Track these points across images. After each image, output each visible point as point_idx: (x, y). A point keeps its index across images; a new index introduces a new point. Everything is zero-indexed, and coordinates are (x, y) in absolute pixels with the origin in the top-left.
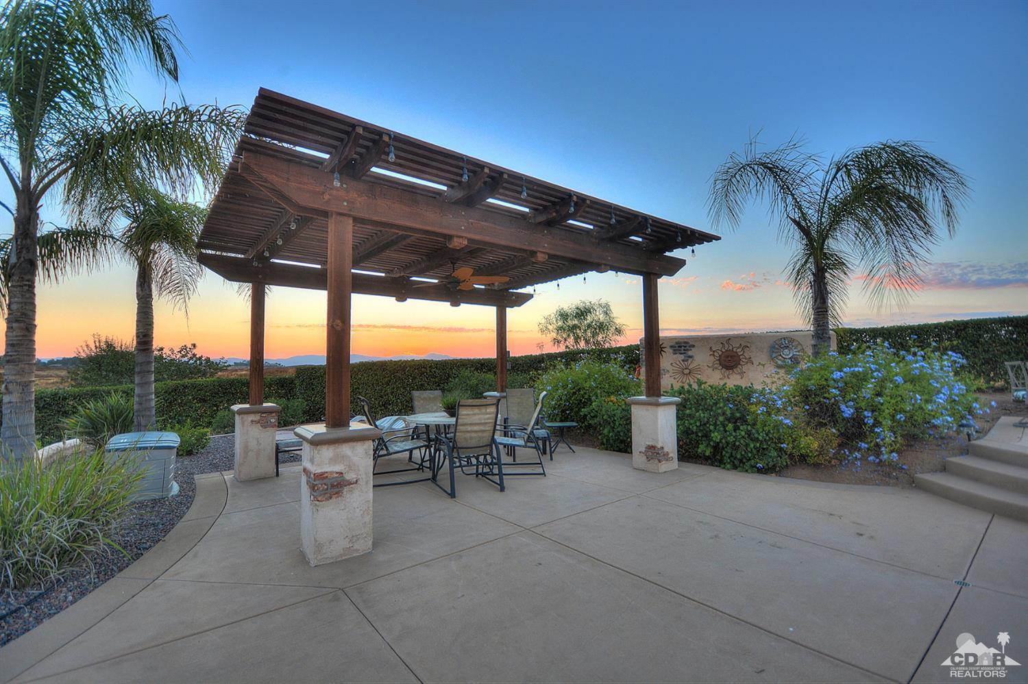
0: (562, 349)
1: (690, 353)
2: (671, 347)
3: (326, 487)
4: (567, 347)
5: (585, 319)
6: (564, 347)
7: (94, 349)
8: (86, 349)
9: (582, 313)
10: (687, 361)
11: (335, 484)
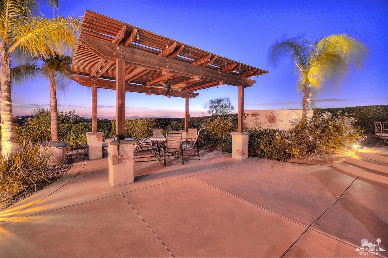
0: (211, 115)
1: (258, 117)
2: (251, 114)
3: (117, 160)
4: (213, 114)
5: (220, 103)
6: (212, 114)
7: (37, 112)
8: (34, 112)
9: (219, 101)
10: (256, 120)
11: (120, 159)
